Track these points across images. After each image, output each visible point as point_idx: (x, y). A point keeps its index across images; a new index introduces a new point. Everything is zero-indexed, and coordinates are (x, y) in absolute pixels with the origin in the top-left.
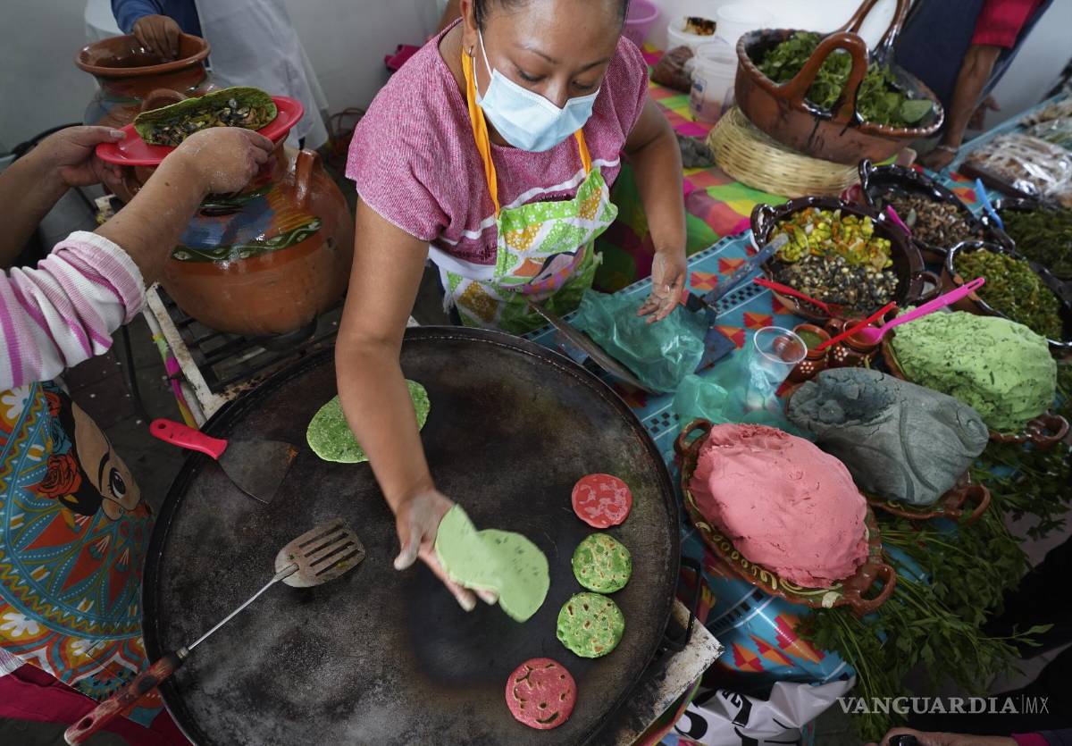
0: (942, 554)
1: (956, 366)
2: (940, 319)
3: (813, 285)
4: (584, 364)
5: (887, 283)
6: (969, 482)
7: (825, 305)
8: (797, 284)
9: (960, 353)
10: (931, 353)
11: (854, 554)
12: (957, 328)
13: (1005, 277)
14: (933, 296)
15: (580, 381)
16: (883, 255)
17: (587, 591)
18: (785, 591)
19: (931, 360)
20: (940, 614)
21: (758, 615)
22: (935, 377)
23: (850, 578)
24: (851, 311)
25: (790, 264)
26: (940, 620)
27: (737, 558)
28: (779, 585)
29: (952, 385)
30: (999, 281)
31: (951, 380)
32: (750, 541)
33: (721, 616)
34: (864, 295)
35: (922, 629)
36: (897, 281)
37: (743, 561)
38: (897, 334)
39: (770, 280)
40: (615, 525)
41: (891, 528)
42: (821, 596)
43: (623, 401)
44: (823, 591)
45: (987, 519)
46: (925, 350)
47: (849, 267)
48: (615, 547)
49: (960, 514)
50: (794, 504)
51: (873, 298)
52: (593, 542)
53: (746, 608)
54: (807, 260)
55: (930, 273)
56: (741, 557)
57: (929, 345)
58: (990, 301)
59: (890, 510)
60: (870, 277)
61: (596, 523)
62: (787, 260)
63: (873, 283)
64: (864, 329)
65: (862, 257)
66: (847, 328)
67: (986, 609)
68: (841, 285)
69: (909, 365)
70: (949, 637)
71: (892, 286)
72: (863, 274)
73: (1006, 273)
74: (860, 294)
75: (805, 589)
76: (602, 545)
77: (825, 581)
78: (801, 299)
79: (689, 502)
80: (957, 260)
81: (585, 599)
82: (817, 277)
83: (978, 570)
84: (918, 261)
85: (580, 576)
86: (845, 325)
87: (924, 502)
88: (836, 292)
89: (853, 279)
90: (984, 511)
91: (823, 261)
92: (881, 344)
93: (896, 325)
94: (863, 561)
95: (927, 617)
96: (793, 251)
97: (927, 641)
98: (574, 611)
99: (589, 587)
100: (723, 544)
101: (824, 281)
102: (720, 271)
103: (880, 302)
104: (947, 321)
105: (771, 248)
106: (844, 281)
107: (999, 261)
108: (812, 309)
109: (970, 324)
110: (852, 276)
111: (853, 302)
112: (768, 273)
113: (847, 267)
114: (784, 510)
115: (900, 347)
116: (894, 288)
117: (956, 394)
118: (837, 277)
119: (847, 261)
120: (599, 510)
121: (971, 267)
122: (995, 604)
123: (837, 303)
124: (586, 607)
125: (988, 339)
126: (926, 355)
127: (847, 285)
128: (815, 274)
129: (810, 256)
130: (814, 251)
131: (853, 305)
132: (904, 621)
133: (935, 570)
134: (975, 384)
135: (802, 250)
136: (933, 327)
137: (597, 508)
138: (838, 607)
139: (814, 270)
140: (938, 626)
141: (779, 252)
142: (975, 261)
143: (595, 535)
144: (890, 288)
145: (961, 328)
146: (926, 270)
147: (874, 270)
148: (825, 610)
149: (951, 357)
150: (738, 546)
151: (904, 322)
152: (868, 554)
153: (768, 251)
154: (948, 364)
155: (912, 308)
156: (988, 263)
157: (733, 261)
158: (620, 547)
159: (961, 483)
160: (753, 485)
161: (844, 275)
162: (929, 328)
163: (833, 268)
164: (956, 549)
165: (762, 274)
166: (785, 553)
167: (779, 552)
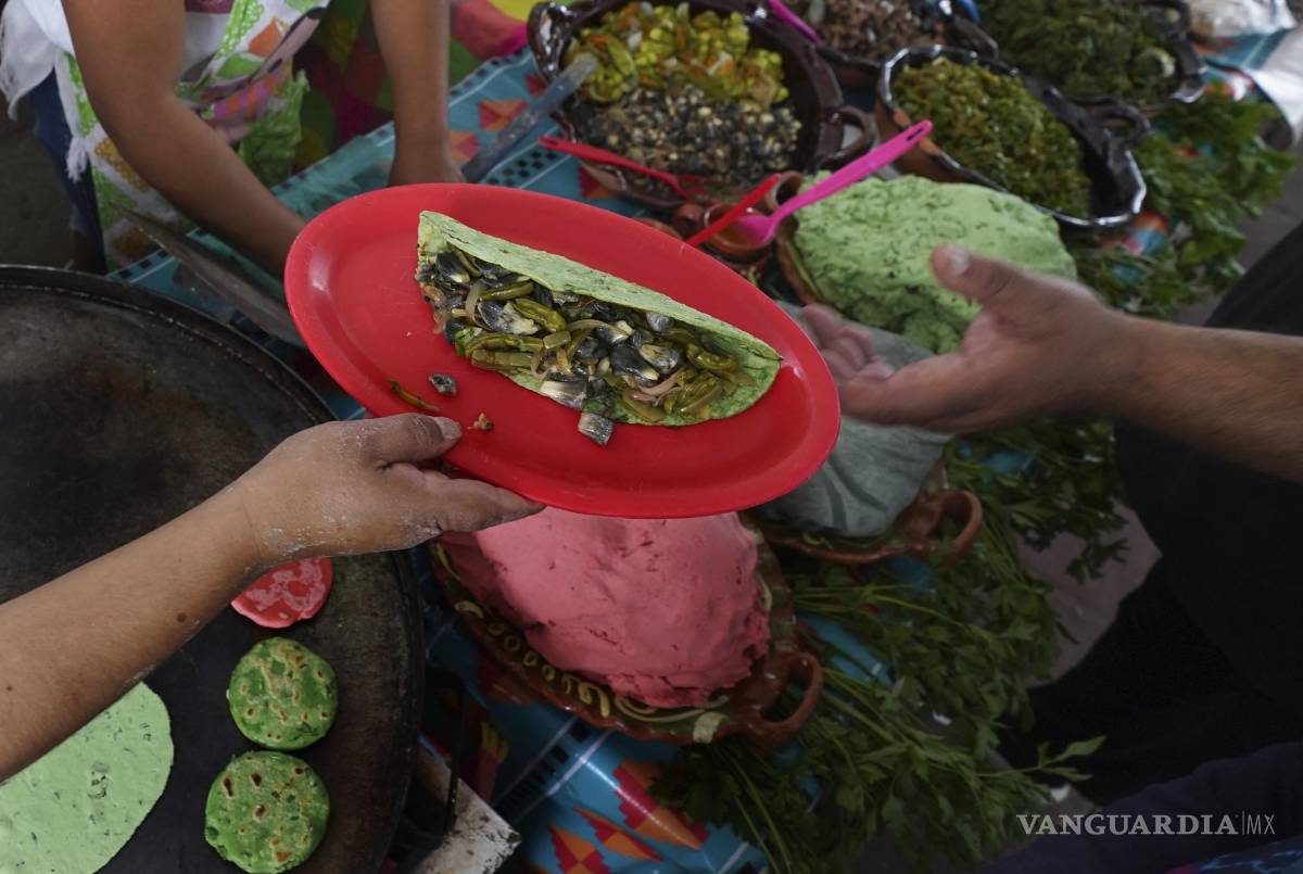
0: (909, 624)
1: (903, 277)
2: (875, 191)
3: (648, 144)
4: (232, 323)
5: (782, 129)
6: (946, 486)
7: (673, 179)
8: (620, 143)
9: (910, 254)
10: (862, 255)
11: (743, 637)
12: (902, 207)
13: (982, 108)
14: (861, 150)
15: (229, 354)
16: (770, 79)
17: (258, 748)
18: (625, 718)
19: (863, 269)
20: (910, 737)
21: (584, 767)
22: (872, 299)
23: (742, 685)
24: (720, 186)
25: (606, 105)
26: (909, 748)
27: (534, 663)
28: (613, 709)
29: (903, 310)
30: (973, 116)
31: (899, 302)
32: (554, 630)
33: (520, 778)
34: (743, 155)
35: (880, 767)
36: (797, 125)
37: (545, 668)
38: (802, 225)
39: (570, 139)
40: (304, 621)
41: (814, 584)
42: (691, 722)
43: (308, 386)
44: (696, 712)
45: (982, 551)
46: (852, 250)
47: (711, 105)
48: (305, 661)
49: (933, 548)
50: (624, 556)
51: (758, 158)
52: (264, 656)
53: (562, 757)
54: (635, 97)
55: (851, 110)
56: (542, 661)
57: (857, 240)
58: (960, 154)
59: (809, 550)
60: (751, 120)
61: (268, 619)
62: (600, 99)
63: (756, 132)
64: (743, 219)
65: (733, 87)
66: (713, 219)
67: (997, 720)
68: (699, 140)
69: (825, 279)
70: (926, 779)
71: (790, 135)
72: (737, 117)
73: (985, 101)
74: (735, 153)
75: (661, 712)
76: (280, 659)
77: (696, 694)
78: (628, 171)
79: (440, 563)
80: (899, 83)
81: (255, 763)
82: (655, 127)
83: (973, 648)
84: (830, 89)
85: (243, 720)
86: (707, 215)
87: (865, 530)
88: (690, 153)
89: (719, 128)
90: (974, 538)
91: (663, 99)
92: (774, 244)
93: (799, 208)
94: (763, 650)
95: (888, 744)
96: (611, 82)
97: (891, 789)
98: (235, 788)
99: (262, 741)
100: (507, 640)
101: (668, 133)
102: (483, 125)
103: (772, 165)
104: (885, 195)
105: (566, 80)
106: (704, 132)
107: (971, 80)
108: (651, 187)
109: (924, 199)
110: (718, 122)
111: (723, 168)
112: (566, 127)
113: (708, 105)
114: (606, 567)
115: (809, 247)
116: (794, 138)
117: (911, 326)
118: (691, 125)
119: (708, 94)
120: (272, 595)
121: (923, 94)
122: (1015, 708)
123: (695, 172)
124: (257, 779)
125: (953, 225)
126: (855, 260)
127: (710, 139)
128: (650, 123)
129: (639, 91)
130: (646, 81)
131: (724, 175)
132: (848, 757)
133: (896, 654)
134: (941, 306)
135: (627, 79)
136: (862, 207)
137: (268, 590)
138: (723, 739)
139: (650, 115)
140: (907, 759)
141: (585, 85)
142: (930, 83)
143: (267, 641)
144: (787, 139)
145: (910, 209)
146: (845, 105)
147: (756, 108)
148: (700, 746)
149: (895, 262)
150: (533, 640)
151: (811, 202)
152: (768, 637)
153: (561, 88)
154: (891, 275)
155: (824, 175)
156: (952, 84)
157: (504, 107)
158: (314, 661)
159: (932, 488)
160: (550, 526)
161: (703, 120)
162: (857, 209)
163: (683, 109)
164: (932, 612)
165: (556, 127)
166: (618, 647)
167: (606, 646)
